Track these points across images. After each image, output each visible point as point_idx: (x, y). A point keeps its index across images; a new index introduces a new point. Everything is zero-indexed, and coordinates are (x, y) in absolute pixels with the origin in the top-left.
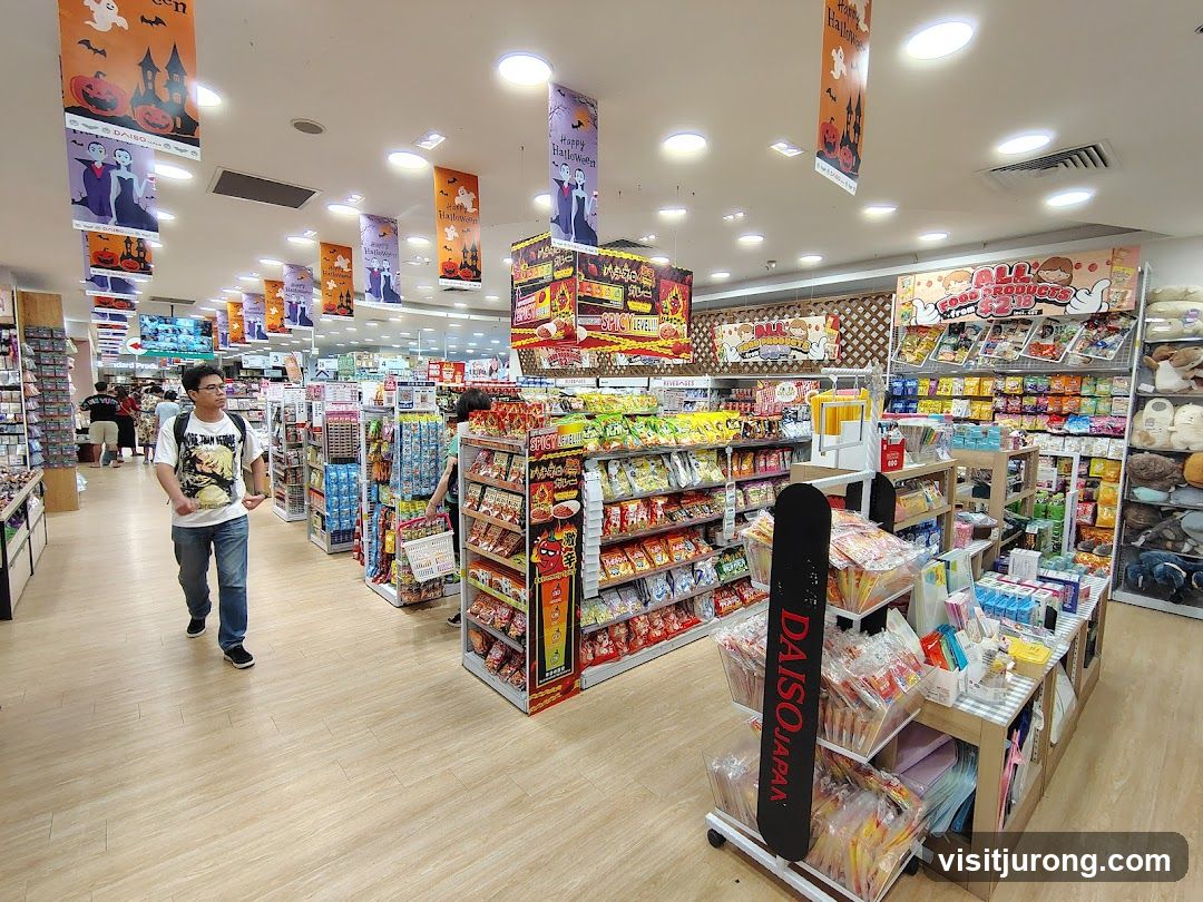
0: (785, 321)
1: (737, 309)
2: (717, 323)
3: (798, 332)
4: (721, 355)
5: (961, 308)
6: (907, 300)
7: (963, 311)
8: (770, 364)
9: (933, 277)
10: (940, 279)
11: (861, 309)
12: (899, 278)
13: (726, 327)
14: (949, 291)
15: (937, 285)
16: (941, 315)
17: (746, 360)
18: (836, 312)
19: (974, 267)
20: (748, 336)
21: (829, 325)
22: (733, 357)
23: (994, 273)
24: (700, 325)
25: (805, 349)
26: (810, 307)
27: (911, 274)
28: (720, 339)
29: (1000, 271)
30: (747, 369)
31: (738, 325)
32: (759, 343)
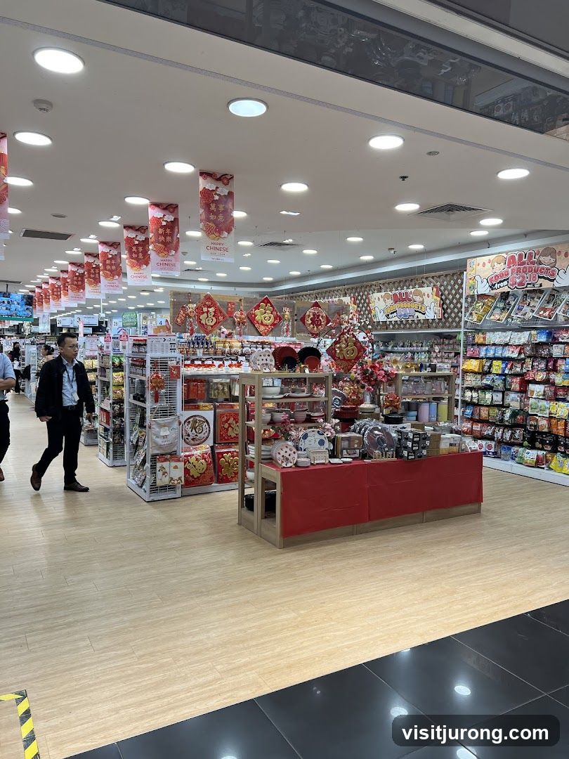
0: (409, 290)
1: (381, 282)
2: (371, 292)
3: (418, 299)
4: (375, 316)
5: (501, 282)
6: (472, 277)
7: (502, 284)
8: (404, 322)
9: (485, 259)
10: (489, 261)
11: (452, 282)
12: (468, 260)
13: (377, 295)
14: (494, 271)
15: (488, 266)
16: (491, 287)
17: (389, 320)
18: (439, 284)
19: (507, 253)
20: (390, 302)
21: (434, 293)
22: (381, 318)
23: (517, 257)
24: (361, 294)
25: (422, 311)
26: (424, 280)
27: (474, 257)
28: (373, 304)
29: (520, 256)
30: (391, 326)
31: (383, 294)
32: (396, 307)
